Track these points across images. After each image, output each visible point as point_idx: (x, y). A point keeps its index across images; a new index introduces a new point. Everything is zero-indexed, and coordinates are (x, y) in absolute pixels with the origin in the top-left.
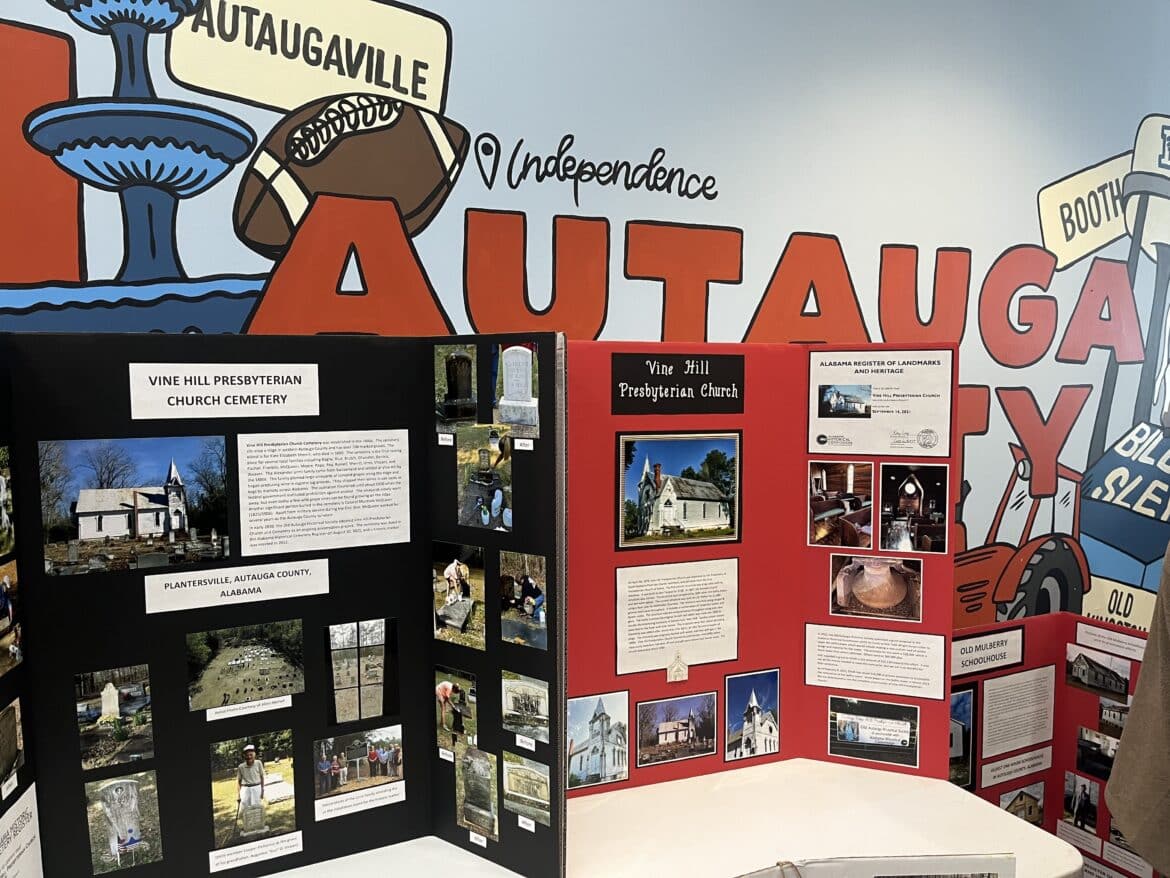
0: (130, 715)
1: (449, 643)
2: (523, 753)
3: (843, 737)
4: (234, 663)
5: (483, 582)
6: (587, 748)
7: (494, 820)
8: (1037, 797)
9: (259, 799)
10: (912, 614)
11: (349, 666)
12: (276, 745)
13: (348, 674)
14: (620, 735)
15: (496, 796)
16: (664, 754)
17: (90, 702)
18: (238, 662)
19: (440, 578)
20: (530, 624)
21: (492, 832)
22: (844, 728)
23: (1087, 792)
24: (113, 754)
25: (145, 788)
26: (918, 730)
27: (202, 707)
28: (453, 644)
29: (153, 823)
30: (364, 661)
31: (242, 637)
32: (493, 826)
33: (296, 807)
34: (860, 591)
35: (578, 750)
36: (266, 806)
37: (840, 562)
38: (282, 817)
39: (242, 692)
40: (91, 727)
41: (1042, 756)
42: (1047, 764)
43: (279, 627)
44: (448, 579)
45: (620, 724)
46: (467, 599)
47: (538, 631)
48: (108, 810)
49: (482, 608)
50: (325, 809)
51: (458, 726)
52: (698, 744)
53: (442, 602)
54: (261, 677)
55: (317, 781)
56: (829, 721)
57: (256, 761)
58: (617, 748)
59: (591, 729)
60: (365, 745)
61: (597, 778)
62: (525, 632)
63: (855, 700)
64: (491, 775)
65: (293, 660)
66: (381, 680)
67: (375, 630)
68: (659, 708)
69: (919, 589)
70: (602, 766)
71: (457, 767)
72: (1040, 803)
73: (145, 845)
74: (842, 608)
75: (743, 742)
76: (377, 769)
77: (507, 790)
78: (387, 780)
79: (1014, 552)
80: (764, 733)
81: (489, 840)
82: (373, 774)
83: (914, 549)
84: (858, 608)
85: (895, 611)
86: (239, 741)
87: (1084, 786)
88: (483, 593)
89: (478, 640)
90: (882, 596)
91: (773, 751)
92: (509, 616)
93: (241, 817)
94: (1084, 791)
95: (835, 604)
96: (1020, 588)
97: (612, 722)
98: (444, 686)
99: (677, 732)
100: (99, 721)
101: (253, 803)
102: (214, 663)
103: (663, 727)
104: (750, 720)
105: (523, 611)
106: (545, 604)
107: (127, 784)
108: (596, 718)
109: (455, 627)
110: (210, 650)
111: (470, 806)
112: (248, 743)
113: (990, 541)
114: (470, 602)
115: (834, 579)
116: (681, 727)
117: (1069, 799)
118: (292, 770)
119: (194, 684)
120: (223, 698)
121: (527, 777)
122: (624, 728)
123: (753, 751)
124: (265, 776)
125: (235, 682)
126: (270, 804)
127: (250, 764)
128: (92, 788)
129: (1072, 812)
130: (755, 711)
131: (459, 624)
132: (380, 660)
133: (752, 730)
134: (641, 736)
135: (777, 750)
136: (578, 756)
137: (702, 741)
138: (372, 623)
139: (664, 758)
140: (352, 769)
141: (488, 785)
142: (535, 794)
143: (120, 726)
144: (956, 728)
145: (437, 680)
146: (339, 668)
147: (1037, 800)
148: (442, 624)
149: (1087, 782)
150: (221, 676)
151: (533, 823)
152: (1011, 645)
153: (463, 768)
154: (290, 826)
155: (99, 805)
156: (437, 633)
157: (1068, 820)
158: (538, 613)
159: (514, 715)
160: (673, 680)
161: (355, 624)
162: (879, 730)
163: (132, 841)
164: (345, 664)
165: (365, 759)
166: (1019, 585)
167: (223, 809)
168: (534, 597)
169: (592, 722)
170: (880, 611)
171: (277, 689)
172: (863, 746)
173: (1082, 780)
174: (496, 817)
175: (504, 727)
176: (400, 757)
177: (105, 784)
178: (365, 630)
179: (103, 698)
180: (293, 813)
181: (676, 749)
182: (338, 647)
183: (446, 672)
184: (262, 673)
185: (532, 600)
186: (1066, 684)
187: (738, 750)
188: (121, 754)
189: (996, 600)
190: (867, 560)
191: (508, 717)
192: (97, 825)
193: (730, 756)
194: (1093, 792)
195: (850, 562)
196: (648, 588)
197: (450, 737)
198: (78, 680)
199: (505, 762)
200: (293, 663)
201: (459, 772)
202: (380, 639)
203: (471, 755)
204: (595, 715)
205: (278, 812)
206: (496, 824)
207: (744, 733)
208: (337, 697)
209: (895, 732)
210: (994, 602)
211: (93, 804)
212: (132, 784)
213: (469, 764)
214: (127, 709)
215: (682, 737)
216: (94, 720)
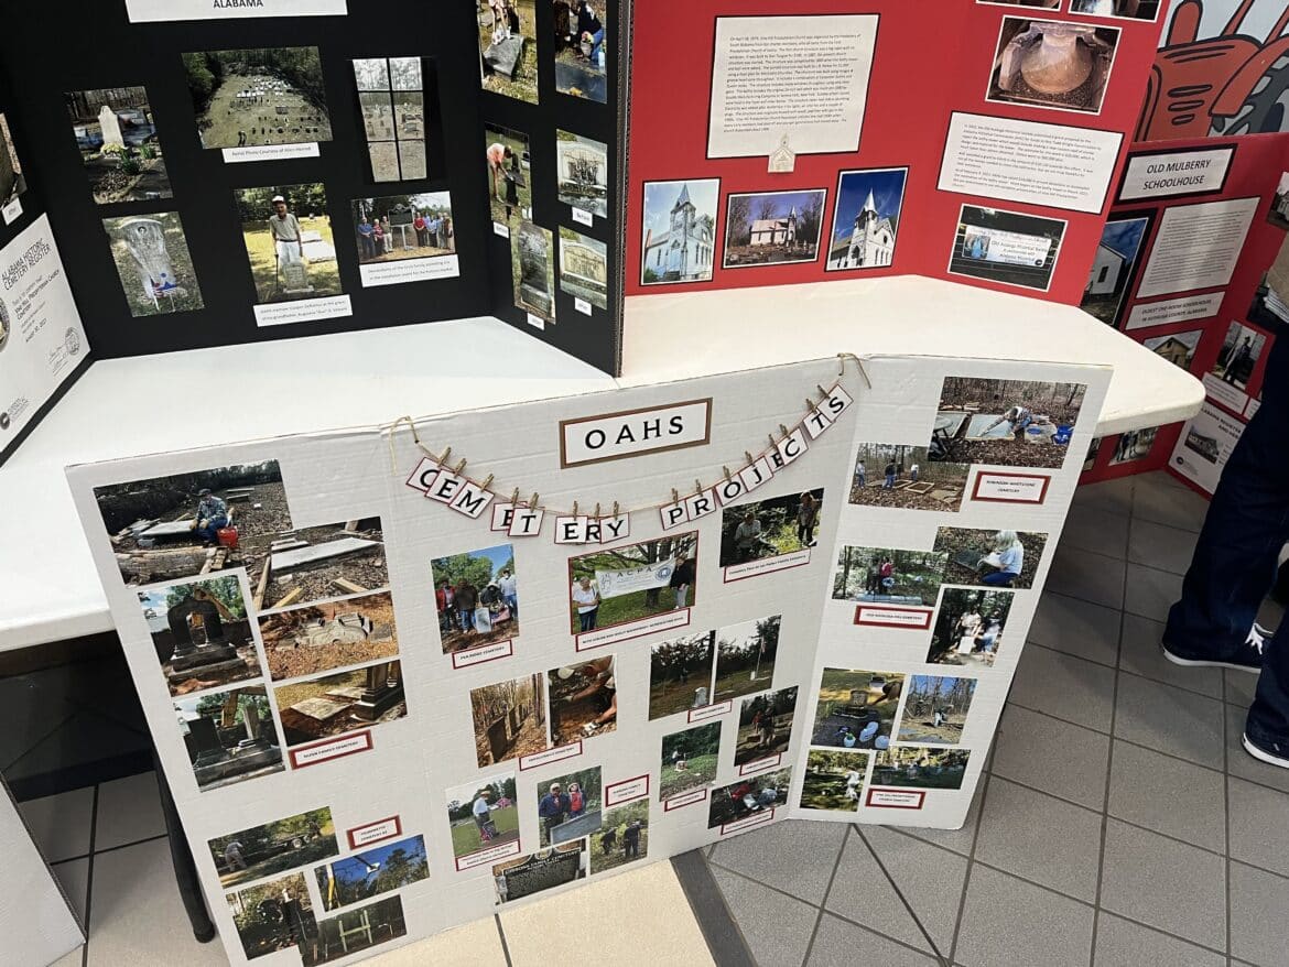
0: (136, 146)
1: (498, 94)
2: (580, 228)
3: (969, 253)
4: (244, 95)
5: (533, 12)
6: (666, 241)
7: (550, 302)
8: (1189, 346)
9: (298, 256)
10: (1090, 103)
11: (382, 115)
12: (309, 200)
13: (382, 124)
14: (706, 230)
15: (552, 277)
16: (755, 256)
17: (89, 126)
18: (249, 95)
19: (484, 6)
20: (588, 69)
21: (549, 314)
22: (972, 244)
23: (1249, 345)
24: (126, 189)
25: (170, 230)
26: (1058, 250)
27: (215, 145)
28: (502, 96)
29: (187, 269)
30: (400, 110)
31: (248, 64)
32: (550, 308)
33: (339, 269)
34: (1031, 69)
35: (657, 242)
36: (306, 264)
37: (1015, 27)
38: (325, 279)
39: (259, 132)
40: (95, 156)
41: (1209, 302)
42: (1212, 311)
43: (291, 55)
44: (494, 8)
45: (706, 218)
46: (516, 36)
47: (597, 79)
48: (134, 250)
49: (533, 48)
50: (372, 275)
51: (512, 198)
52: (796, 248)
53: (488, 39)
54: (279, 117)
55: (359, 245)
56: (957, 234)
57: (288, 215)
58: (701, 244)
59: (673, 220)
60: (410, 211)
61: (676, 275)
62: (582, 81)
63: (992, 211)
64: (548, 252)
65: (314, 99)
66: (421, 136)
67: (408, 71)
68: (755, 202)
69: (1107, 69)
70: (683, 263)
71: (512, 243)
72: (1191, 353)
73: (183, 292)
74: (1003, 92)
75: (850, 250)
76: (424, 238)
77: (563, 270)
78: (437, 253)
79: (1257, 49)
80: (876, 242)
81: (546, 323)
82: (421, 244)
83: (1115, 13)
84: (1023, 93)
85: (1069, 98)
86: (266, 190)
87: (1248, 339)
88: (534, 28)
89: (529, 91)
90: (1058, 76)
91: (884, 264)
92: (564, 59)
93: (282, 273)
94: (1246, 344)
95: (995, 85)
96: (1249, 99)
97: (698, 214)
98: (495, 149)
99: (773, 232)
100: (102, 149)
101: (292, 260)
102: (220, 93)
103: (758, 225)
104: (862, 226)
105: (579, 51)
106: (605, 41)
107: (149, 224)
108: (679, 207)
109: (505, 74)
110: (213, 76)
111: (527, 286)
112: (275, 194)
113: (1229, 32)
114: (519, 39)
115: (1001, 52)
116: (778, 227)
117: (1226, 351)
118: (330, 230)
119: (202, 117)
120: (238, 137)
121: (584, 256)
122: (711, 223)
123: (860, 262)
124: (300, 233)
125: (249, 119)
126: (311, 263)
127: (282, 218)
128: (111, 225)
129: (1224, 365)
130: (870, 216)
131: (508, 70)
132: (419, 110)
133: (862, 238)
134: (731, 233)
135: (889, 264)
136: (656, 249)
137: (802, 246)
138: (405, 60)
139: (755, 261)
140: (397, 237)
141: (545, 265)
142: (592, 276)
143: (128, 157)
144: (1112, 260)
145: (487, 141)
146: (371, 116)
147: (1188, 349)
148: (490, 71)
149: (1252, 333)
150: (231, 110)
151: (589, 306)
152: (1214, 167)
153: (519, 245)
154: (335, 288)
155: (123, 244)
156: (485, 81)
157: (1217, 373)
158: (597, 55)
159: (570, 184)
160: (775, 170)
161: (384, 61)
162: (1013, 247)
163: (167, 286)
164: (377, 112)
165: (411, 226)
166: (1250, 96)
167: (260, 262)
168: (592, 34)
169: (674, 212)
170: (1050, 97)
171: (299, 134)
172: (989, 264)
173: (1247, 332)
174: (553, 299)
175: (561, 198)
176: (451, 229)
177: (125, 222)
178: (397, 70)
179: (101, 123)
180: (337, 275)
181: (769, 252)
182: (366, 89)
183: (498, 131)
184: (280, 111)
185: (590, 37)
186: (1267, 221)
187: (843, 260)
188: (134, 190)
189: (1214, 111)
190: (1049, 26)
191: (564, 187)
192: (125, 265)
193: (832, 265)
194: (1256, 346)
195: (1027, 29)
196: (756, 48)
197: (505, 209)
198: (69, 100)
199: (561, 239)
200: (315, 104)
201: (514, 249)
202: (417, 83)
203: (526, 230)
204: (678, 204)
205: (320, 272)
206: (553, 306)
207: (853, 241)
208: (371, 151)
209: (1030, 250)
210: (1210, 114)
211: (116, 242)
212: (154, 224)
213: (525, 241)
214: (131, 139)
215: (779, 239)
216: (97, 149)
